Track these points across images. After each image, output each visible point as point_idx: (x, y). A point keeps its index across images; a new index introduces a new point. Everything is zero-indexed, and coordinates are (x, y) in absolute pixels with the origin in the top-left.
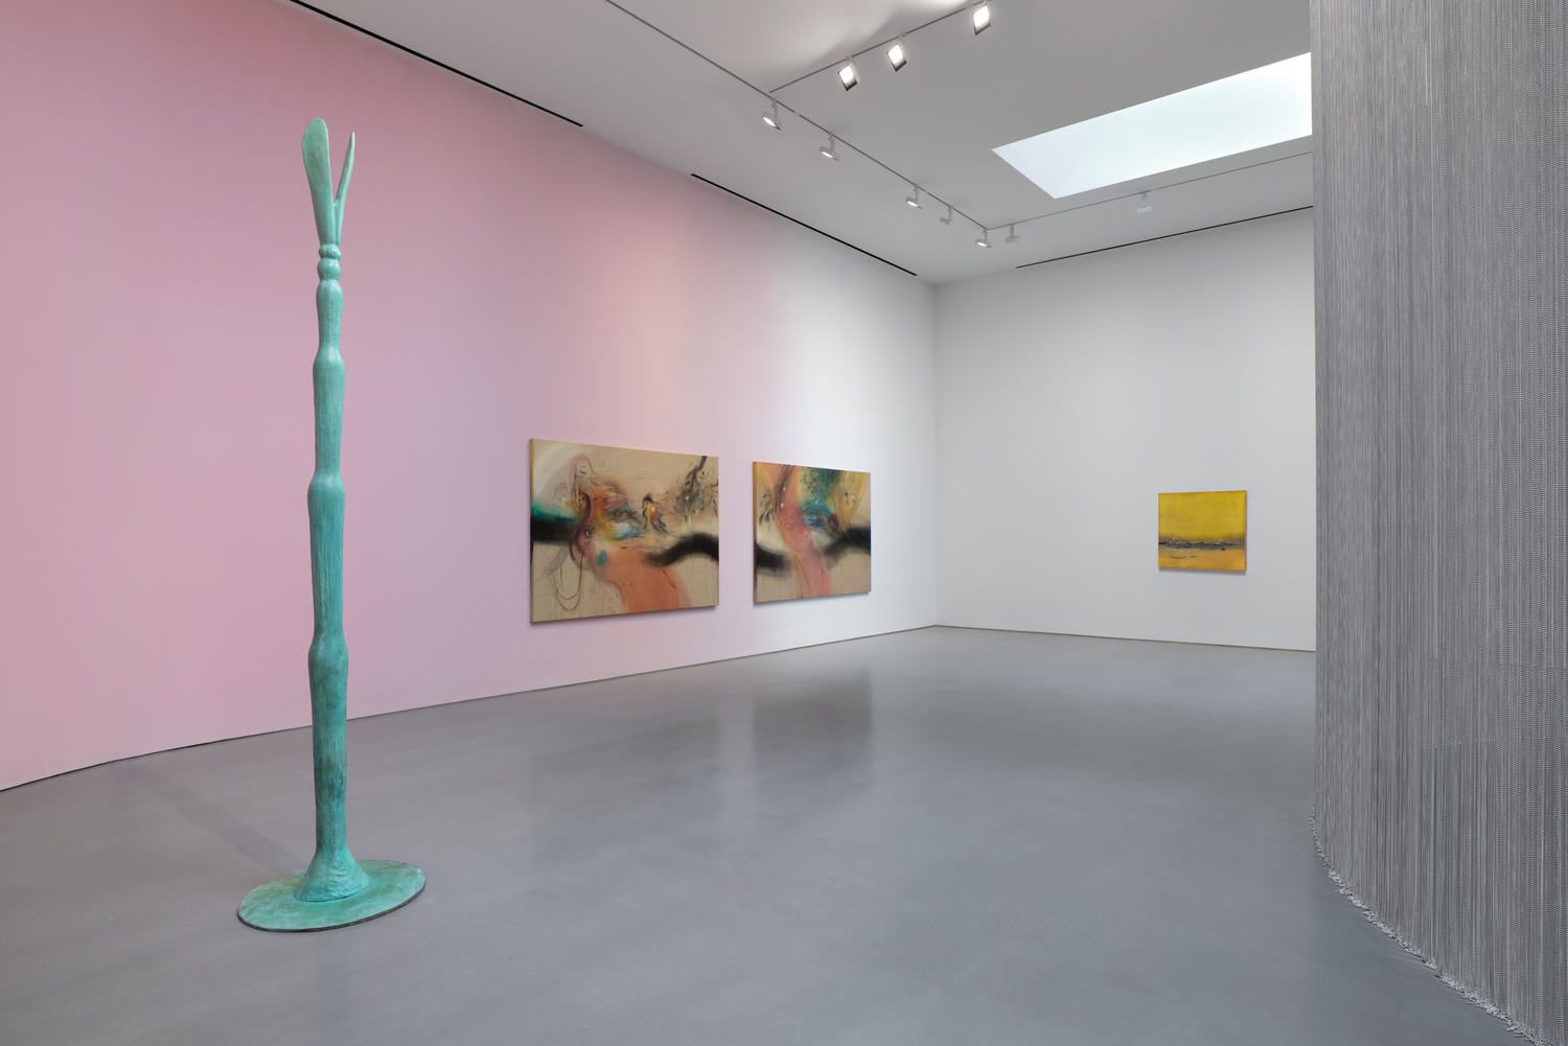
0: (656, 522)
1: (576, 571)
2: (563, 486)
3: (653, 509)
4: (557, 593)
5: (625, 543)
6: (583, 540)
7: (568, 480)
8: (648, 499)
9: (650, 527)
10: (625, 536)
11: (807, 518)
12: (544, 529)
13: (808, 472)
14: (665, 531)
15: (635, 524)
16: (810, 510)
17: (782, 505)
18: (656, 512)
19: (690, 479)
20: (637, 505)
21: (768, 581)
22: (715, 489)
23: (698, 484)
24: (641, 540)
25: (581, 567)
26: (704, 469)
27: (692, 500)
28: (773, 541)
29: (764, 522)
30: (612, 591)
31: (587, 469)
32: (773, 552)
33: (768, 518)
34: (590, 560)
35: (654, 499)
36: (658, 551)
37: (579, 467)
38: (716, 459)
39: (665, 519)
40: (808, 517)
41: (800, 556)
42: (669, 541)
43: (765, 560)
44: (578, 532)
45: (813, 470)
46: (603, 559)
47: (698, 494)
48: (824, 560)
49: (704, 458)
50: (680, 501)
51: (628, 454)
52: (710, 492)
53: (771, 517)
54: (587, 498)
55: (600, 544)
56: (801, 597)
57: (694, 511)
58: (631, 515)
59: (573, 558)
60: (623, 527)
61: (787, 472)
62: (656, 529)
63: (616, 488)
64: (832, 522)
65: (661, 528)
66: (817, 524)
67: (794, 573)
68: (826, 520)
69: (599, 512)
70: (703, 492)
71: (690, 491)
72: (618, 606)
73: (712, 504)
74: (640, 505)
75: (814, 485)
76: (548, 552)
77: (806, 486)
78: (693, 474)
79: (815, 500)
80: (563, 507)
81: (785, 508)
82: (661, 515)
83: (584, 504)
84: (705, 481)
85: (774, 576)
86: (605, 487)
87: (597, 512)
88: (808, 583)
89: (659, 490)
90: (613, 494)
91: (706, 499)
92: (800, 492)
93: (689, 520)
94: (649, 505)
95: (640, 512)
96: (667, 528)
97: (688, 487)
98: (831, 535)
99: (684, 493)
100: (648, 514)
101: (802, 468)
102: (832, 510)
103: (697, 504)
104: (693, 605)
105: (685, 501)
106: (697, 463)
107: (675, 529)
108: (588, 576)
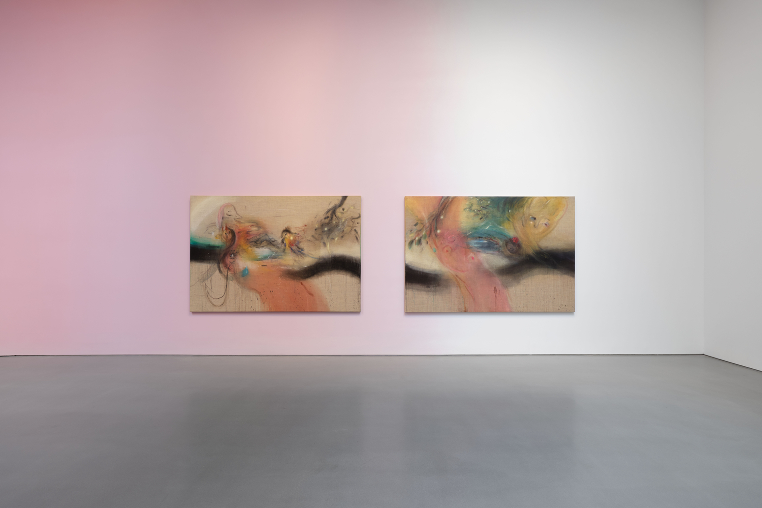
0: (294, 248)
1: (223, 281)
2: (213, 224)
3: (292, 238)
4: (207, 294)
5: (265, 262)
6: (228, 260)
7: (217, 221)
8: (287, 231)
9: (288, 250)
10: (266, 258)
11: (473, 243)
12: (199, 253)
13: (475, 201)
14: (303, 254)
15: (274, 249)
16: (476, 234)
17: (439, 231)
18: (295, 240)
19: (329, 214)
20: (276, 236)
21: (422, 296)
22: (356, 221)
23: (338, 218)
24: (280, 261)
25: (227, 278)
26: (344, 206)
27: (330, 231)
28: (427, 261)
29: (414, 246)
30: (253, 296)
31: (233, 213)
32: (426, 271)
33: (419, 242)
34: (235, 273)
35: (292, 231)
36: (296, 268)
37: (226, 211)
38: (358, 199)
39: (302, 245)
40: (475, 241)
41: (462, 275)
42: (307, 262)
43: (414, 277)
44: (225, 255)
45: (481, 199)
46: (245, 273)
47: (337, 225)
48: (498, 280)
49: (345, 198)
50: (319, 231)
51: (268, 200)
52: (351, 224)
53: (423, 241)
54: (232, 232)
55: (243, 263)
56: (465, 311)
57: (333, 239)
58: (271, 243)
59: (220, 271)
60: (264, 251)
61: (445, 204)
62: (295, 252)
63: (257, 224)
64: (510, 246)
66: (490, 246)
67: (454, 290)
68: (501, 243)
69: (242, 242)
70: (343, 224)
71: (328, 224)
72: (258, 305)
73: (353, 232)
74: (280, 235)
75: (485, 212)
76: (204, 267)
77: (472, 214)
78: (333, 211)
79: (485, 225)
80: (214, 238)
81: (442, 234)
82: (299, 242)
83: (230, 236)
84: (345, 215)
85: (428, 291)
86: (247, 224)
87: (241, 241)
88: (474, 299)
89: (296, 224)
90: (254, 229)
91: (347, 229)
92: (464, 220)
93: (328, 246)
94: (288, 235)
95: (280, 240)
96: (305, 251)
97: (327, 221)
98: (509, 257)
99: (323, 225)
100: (286, 242)
101: (467, 198)
102: (511, 233)
103: (336, 233)
104: (332, 310)
105: (324, 232)
106: (337, 202)
107: (313, 253)
108: (233, 285)
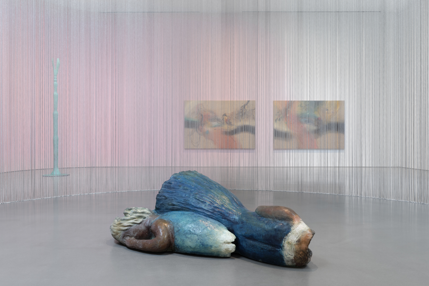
0: (228, 122)
1: (199, 136)
2: (194, 112)
3: (226, 118)
4: (191, 142)
5: (215, 128)
6: (200, 127)
7: (196, 111)
8: (225, 115)
9: (225, 123)
10: (216, 126)
11: (302, 120)
12: (188, 124)
13: (302, 103)
14: (231, 124)
15: (219, 123)
16: (303, 116)
18: (228, 119)
19: (242, 108)
20: (220, 117)
22: (253, 111)
23: (246, 110)
24: (222, 127)
25: (200, 134)
26: (248, 105)
27: (243, 115)
28: (284, 128)
29: (278, 121)
30: (211, 142)
31: (202, 108)
32: (283, 132)
34: (203, 133)
35: (227, 115)
36: (228, 131)
37: (199, 107)
39: (232, 121)
41: (297, 133)
42: (233, 128)
43: (277, 134)
44: (199, 125)
45: (305, 102)
46: (207, 133)
47: (245, 113)
48: (313, 136)
49: (249, 101)
50: (238, 115)
52: (251, 112)
53: (281, 119)
54: (202, 115)
55: (207, 128)
56: (299, 149)
57: (244, 118)
58: (218, 120)
59: (197, 132)
60: (215, 123)
61: (290, 104)
62: (227, 123)
63: (212, 112)
65: (230, 124)
66: (309, 122)
67: (294, 139)
68: (313, 120)
69: (206, 119)
70: (248, 112)
72: (212, 146)
73: (252, 116)
74: (222, 117)
75: (307, 107)
76: (190, 130)
77: (301, 108)
78: (244, 106)
79: (307, 113)
80: (194, 118)
81: (289, 116)
82: (230, 120)
83: (201, 117)
84: (249, 109)
86: (208, 112)
88: (303, 143)
89: (229, 112)
90: (210, 114)
91: (249, 114)
92: (298, 110)
93: (242, 121)
94: (225, 117)
95: (222, 119)
96: (232, 124)
97: (241, 111)
98: (317, 126)
99: (239, 113)
100: (225, 119)
101: (299, 101)
102: (318, 116)
103: (245, 116)
104: (243, 148)
105: (240, 115)
106: (246, 103)
107: (236, 124)
108: (202, 138)
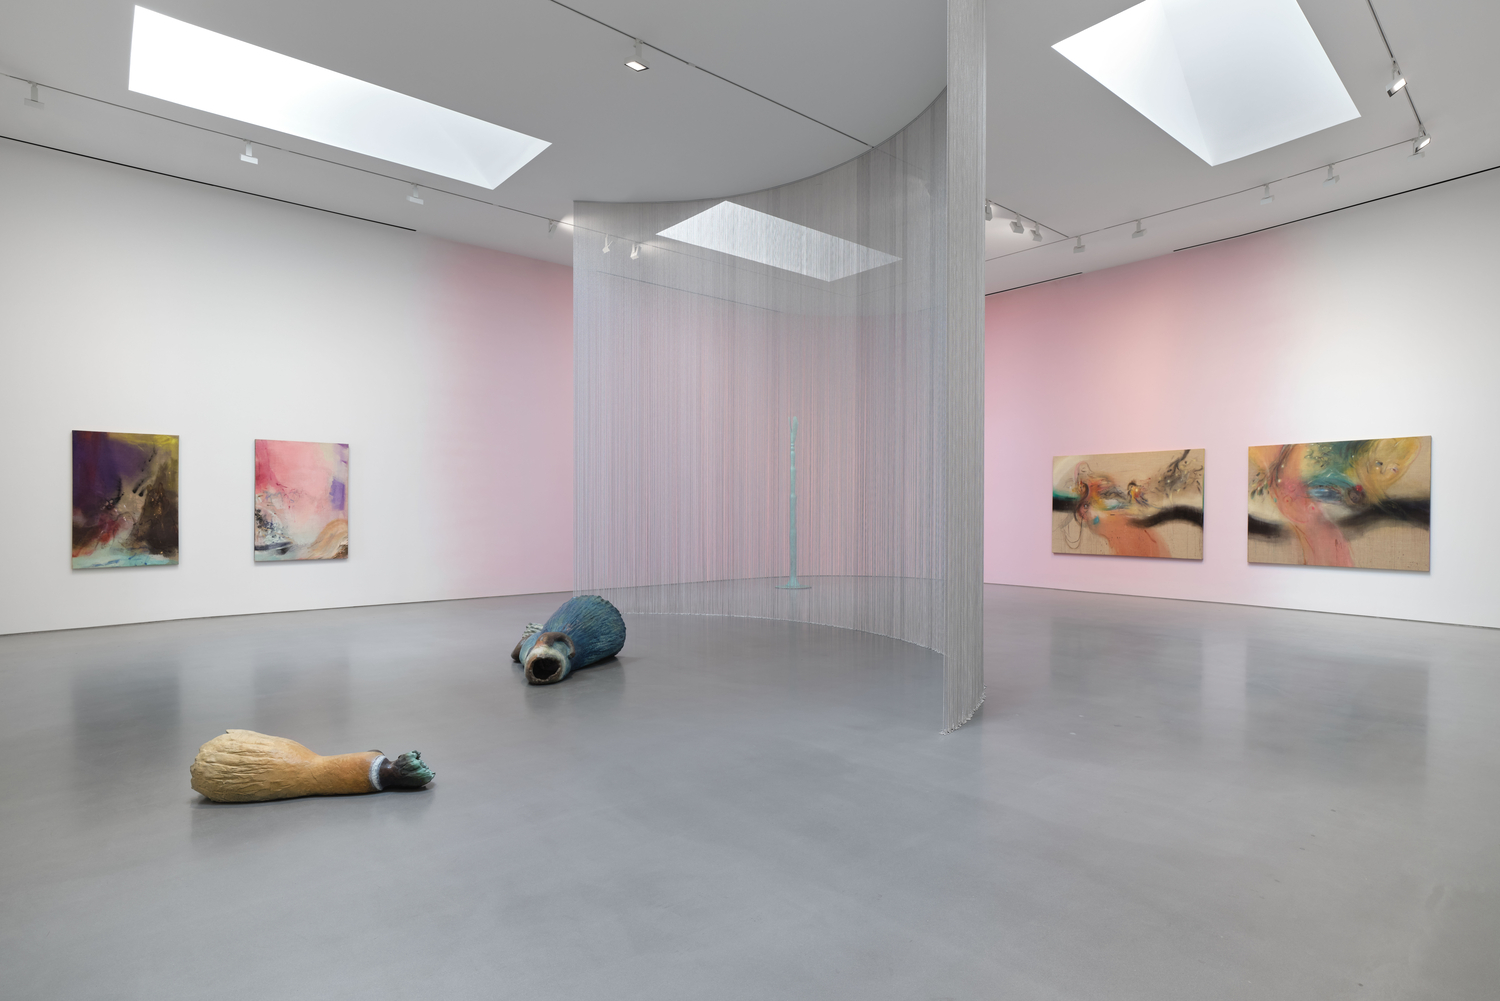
0: (1139, 499)
1: (1079, 527)
2: (1071, 480)
3: (1137, 490)
4: (1066, 539)
5: (1113, 512)
6: (1083, 510)
7: (1074, 477)
8: (1133, 484)
9: (1133, 501)
10: (1114, 508)
11: (1314, 492)
12: (1060, 504)
13: (1316, 448)
14: (1147, 504)
15: (1121, 500)
16: (1317, 482)
17: (1279, 481)
18: (1139, 492)
19: (1172, 468)
20: (1123, 488)
21: (1264, 547)
22: (1199, 473)
23: (1180, 471)
24: (1126, 511)
25: (1081, 525)
26: (1186, 459)
27: (1173, 483)
28: (1269, 512)
29: (1256, 496)
30: (1103, 541)
31: (1087, 469)
32: (1267, 521)
33: (1261, 492)
34: (1088, 521)
35: (1138, 484)
36: (1141, 518)
37: (1081, 468)
38: (1203, 452)
39: (1146, 497)
40: (1316, 490)
41: (1302, 526)
42: (1151, 511)
43: (1258, 528)
44: (1080, 505)
45: (1323, 445)
46: (1096, 521)
47: (1179, 478)
48: (1339, 532)
49: (1187, 451)
50: (1162, 484)
51: (1116, 457)
52: (1193, 476)
53: (1265, 491)
54: (1086, 486)
55: (1094, 512)
56: (1305, 564)
57: (1176, 490)
58: (1118, 495)
59: (1076, 519)
60: (1112, 502)
61: (1286, 453)
62: (1139, 503)
63: (1107, 478)
64: (1353, 495)
65: (1143, 502)
66: (1331, 496)
67: (1294, 541)
68: (1343, 492)
69: (1094, 494)
70: (1185, 476)
71: (1171, 477)
72: (1107, 550)
73: (1196, 484)
74: (1126, 488)
75: (1326, 459)
76: (1063, 515)
77: (1313, 461)
78: (1176, 464)
79: (1327, 473)
80: (1071, 492)
81: (1283, 483)
82: (1143, 494)
83: (1084, 489)
84: (1187, 468)
85: (1268, 542)
86: (1099, 479)
87: (1092, 494)
88: (1314, 552)
89: (1142, 478)
90: (1104, 483)
91: (1189, 481)
92: (1305, 468)
93: (1171, 497)
94: (1134, 487)
95: (1126, 492)
96: (1149, 502)
97: (1170, 473)
98: (1351, 507)
99: (1165, 478)
100: (1132, 493)
101: (1307, 445)
102: (1354, 481)
103: (1179, 484)
104: (1173, 556)
105: (1166, 484)
106: (1180, 456)
107: (1156, 503)
108: (1086, 531)
